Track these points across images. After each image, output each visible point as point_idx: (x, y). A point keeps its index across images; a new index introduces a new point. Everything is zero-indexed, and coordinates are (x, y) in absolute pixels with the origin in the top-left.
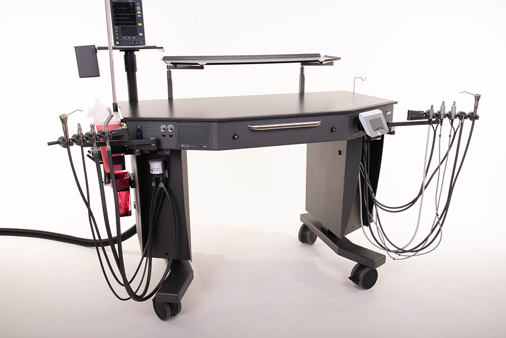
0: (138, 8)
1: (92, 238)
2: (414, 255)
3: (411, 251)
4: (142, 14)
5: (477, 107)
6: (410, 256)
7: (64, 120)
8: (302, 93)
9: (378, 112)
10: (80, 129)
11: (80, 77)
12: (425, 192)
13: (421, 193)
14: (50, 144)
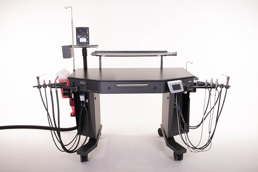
0: (87, 31)
1: (49, 126)
2: (201, 151)
3: (200, 149)
4: (88, 33)
5: (228, 82)
6: (199, 151)
7: (38, 78)
8: (162, 68)
9: (180, 81)
10: (44, 82)
11: (63, 58)
12: (204, 122)
13: (202, 122)
14: (34, 87)
